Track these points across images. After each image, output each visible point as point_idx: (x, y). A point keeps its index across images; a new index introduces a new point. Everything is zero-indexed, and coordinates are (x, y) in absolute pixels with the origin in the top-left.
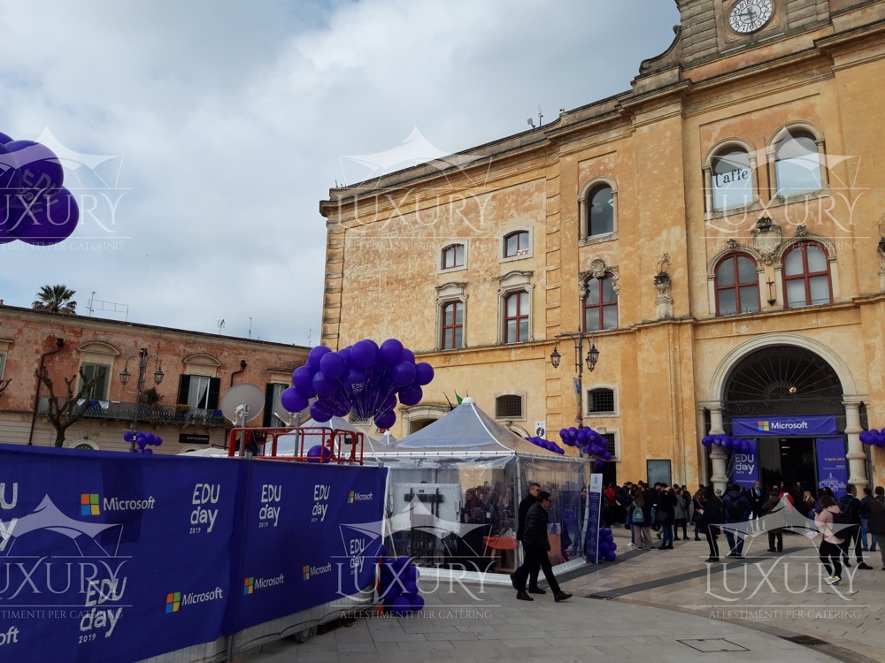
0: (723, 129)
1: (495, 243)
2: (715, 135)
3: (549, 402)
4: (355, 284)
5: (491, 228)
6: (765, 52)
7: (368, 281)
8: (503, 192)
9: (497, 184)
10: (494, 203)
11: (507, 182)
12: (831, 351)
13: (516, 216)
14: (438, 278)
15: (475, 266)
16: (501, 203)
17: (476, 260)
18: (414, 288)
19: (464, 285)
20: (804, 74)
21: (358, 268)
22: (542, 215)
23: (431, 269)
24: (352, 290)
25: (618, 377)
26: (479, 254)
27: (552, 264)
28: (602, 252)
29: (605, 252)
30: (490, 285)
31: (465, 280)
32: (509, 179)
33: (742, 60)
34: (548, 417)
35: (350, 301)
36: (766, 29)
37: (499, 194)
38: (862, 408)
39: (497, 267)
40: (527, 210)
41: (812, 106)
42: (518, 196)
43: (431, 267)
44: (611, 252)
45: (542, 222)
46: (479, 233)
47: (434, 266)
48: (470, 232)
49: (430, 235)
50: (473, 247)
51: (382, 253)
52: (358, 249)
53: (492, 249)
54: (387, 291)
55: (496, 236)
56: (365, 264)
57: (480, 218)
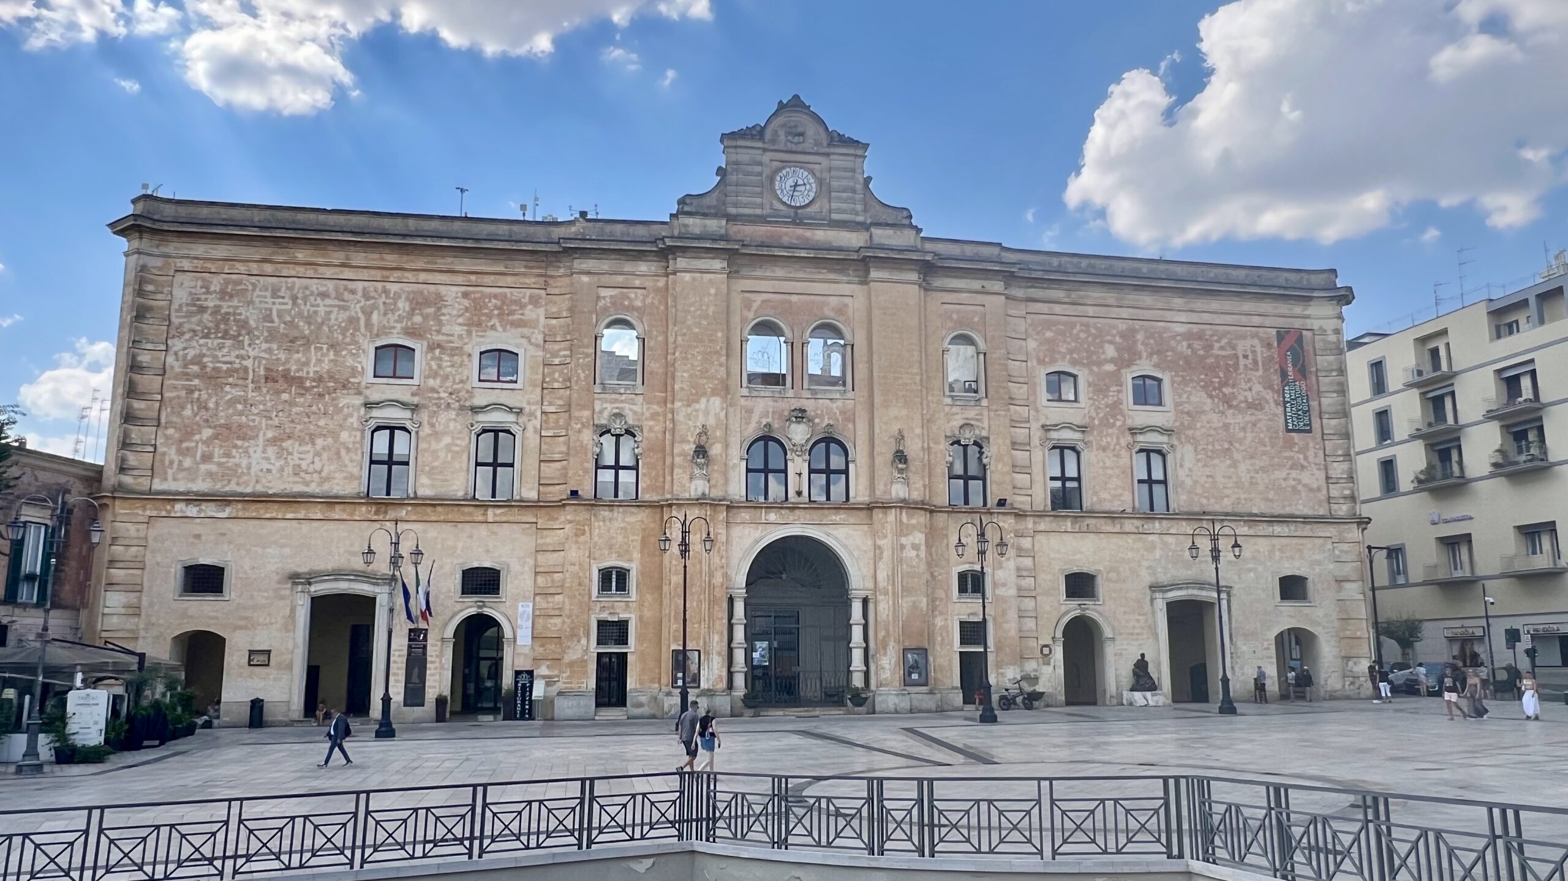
0: (764, 301)
1: (465, 358)
2: (755, 306)
3: (540, 580)
4: (195, 368)
5: (460, 337)
6: (808, 234)
7: (225, 367)
8: (481, 292)
9: (473, 278)
10: (466, 302)
11: (488, 280)
12: (845, 547)
13: (500, 329)
14: (367, 388)
15: (431, 382)
16: (478, 306)
17: (435, 375)
18: (321, 395)
19: (415, 408)
20: (841, 271)
21: (202, 341)
22: (538, 338)
23: (354, 372)
24: (187, 376)
25: (636, 555)
26: (440, 366)
27: (550, 404)
28: (623, 405)
29: (627, 406)
30: (457, 415)
31: (416, 400)
32: (492, 277)
33: (786, 234)
34: (538, 598)
35: (183, 393)
36: (808, 210)
37: (474, 292)
38: (865, 601)
39: (468, 392)
40: (517, 324)
41: (846, 305)
42: (503, 303)
43: (354, 369)
44: (634, 408)
45: (537, 346)
46: (440, 337)
47: (360, 369)
48: (425, 332)
49: (353, 321)
50: (429, 356)
51: (257, 328)
52: (202, 309)
53: (461, 365)
54: (265, 390)
55: (467, 348)
56: (217, 338)
57: (442, 318)
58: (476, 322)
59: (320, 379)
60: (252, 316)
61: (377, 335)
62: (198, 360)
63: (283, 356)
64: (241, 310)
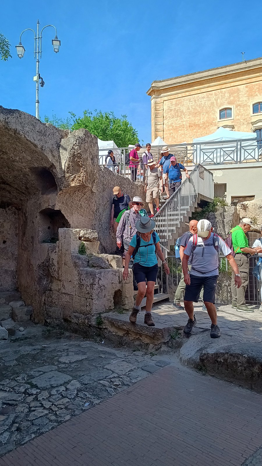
1: (248, 107)
4: (171, 127)
5: (246, 101)
7: (178, 125)
8: (252, 84)
9: (249, 80)
10: (247, 89)
13: (259, 95)
16: (251, 89)
17: (238, 115)
19: (233, 126)
24: (169, 130)
31: (233, 124)
32: (255, 79)
39: (249, 118)
46: (240, 102)
47: (215, 118)
48: (234, 102)
49: (212, 104)
50: (236, 109)
51: (186, 112)
52: (171, 110)
53: (247, 110)
54: (189, 130)
55: (248, 104)
56: (176, 117)
57: (239, 96)
58: (251, 95)
59: (204, 123)
60: (184, 109)
61: (220, 106)
62: (171, 125)
63: (193, 119)
64: (181, 108)
